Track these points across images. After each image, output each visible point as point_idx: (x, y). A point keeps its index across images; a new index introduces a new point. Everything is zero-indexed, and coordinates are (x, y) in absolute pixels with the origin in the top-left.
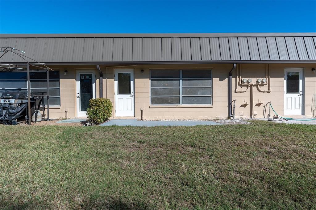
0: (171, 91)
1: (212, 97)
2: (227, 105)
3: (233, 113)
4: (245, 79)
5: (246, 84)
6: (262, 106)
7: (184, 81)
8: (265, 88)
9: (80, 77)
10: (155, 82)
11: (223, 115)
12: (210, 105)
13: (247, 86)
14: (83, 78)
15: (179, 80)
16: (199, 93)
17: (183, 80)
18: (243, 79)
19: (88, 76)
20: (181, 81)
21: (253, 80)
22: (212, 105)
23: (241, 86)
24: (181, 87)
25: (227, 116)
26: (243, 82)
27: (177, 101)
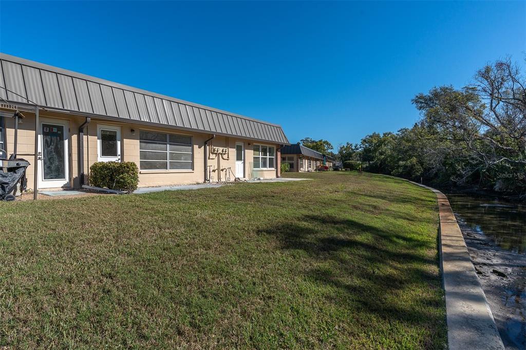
0: (157, 156)
1: (193, 163)
2: (203, 170)
3: (208, 177)
4: (216, 148)
5: (216, 152)
6: (225, 170)
7: (171, 146)
8: (225, 157)
9: (43, 129)
10: (143, 144)
11: (201, 180)
12: (191, 170)
13: (216, 154)
14: (48, 131)
15: (166, 144)
16: (182, 158)
17: (170, 144)
18: (214, 147)
19: (56, 129)
20: (168, 145)
21: (220, 149)
22: (193, 170)
23: (213, 153)
24: (168, 152)
25: (203, 180)
26: (214, 150)
27: (164, 166)
